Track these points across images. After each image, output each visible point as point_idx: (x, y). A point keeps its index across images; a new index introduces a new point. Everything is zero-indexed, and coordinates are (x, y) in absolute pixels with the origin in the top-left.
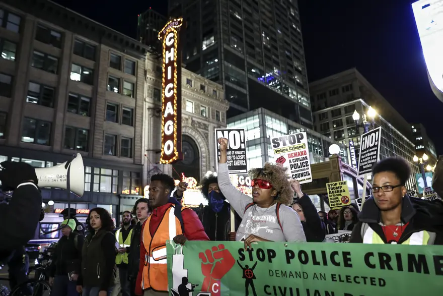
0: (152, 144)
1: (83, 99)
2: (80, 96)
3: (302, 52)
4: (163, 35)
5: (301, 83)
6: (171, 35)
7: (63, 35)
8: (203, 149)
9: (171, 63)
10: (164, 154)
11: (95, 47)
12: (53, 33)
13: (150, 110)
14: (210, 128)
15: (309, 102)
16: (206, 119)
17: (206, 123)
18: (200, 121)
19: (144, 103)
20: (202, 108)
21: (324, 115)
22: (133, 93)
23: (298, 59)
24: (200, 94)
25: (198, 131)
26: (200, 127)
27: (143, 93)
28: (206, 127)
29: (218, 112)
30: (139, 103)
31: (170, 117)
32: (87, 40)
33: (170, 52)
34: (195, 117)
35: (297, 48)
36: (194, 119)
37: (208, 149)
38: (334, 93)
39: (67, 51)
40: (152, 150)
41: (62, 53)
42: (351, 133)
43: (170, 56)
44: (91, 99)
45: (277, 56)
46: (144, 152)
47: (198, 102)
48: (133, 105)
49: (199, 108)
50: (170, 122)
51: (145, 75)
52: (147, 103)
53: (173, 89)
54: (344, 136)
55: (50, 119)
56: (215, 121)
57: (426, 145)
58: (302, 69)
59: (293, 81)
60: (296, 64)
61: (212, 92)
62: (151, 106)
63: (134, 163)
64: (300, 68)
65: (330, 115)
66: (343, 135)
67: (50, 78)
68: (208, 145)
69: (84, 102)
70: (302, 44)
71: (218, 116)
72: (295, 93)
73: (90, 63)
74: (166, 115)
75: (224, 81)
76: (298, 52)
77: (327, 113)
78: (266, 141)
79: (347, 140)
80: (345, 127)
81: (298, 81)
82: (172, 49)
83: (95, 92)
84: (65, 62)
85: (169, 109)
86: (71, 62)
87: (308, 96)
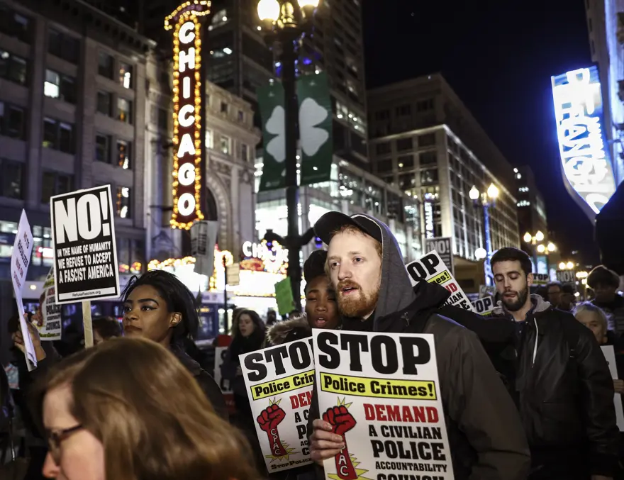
0: (157, 196)
1: (63, 125)
2: (58, 121)
3: (359, 41)
4: (172, 22)
5: (356, 93)
6: (190, 26)
7: (32, 21)
8: (223, 205)
9: (189, 72)
10: (178, 214)
11: (77, 42)
12: (19, 19)
13: (154, 144)
14: (234, 173)
15: (365, 125)
16: (228, 157)
17: (228, 163)
18: (221, 161)
19: (146, 132)
20: (222, 140)
21: (385, 147)
22: (131, 116)
23: (353, 52)
24: (221, 117)
25: (217, 176)
26: (219, 170)
27: (144, 116)
28: (227, 170)
29: (245, 146)
30: (139, 133)
31: (188, 158)
32: (65, 30)
33: (187, 53)
34: (215, 155)
35: (352, 33)
36: (213, 158)
37: (231, 205)
38: (404, 110)
39: (39, 48)
40: (158, 207)
41: (32, 51)
42: (426, 178)
43: (187, 60)
44: (73, 126)
45: (321, 47)
46: (148, 210)
47: (217, 131)
48: (130, 136)
49: (219, 140)
50: (188, 166)
51: (147, 87)
52: (151, 133)
53: (194, 114)
54: (415, 183)
55: (21, 158)
56: (241, 161)
57: (533, 201)
58: (358, 69)
59: (343, 90)
60: (349, 61)
61: (236, 114)
62: (156, 137)
63: (134, 227)
64: (354, 69)
65: (394, 147)
66: (413, 181)
67: (17, 93)
68: (230, 198)
69: (64, 130)
70: (360, 26)
71: (244, 154)
72: (345, 110)
73: (70, 69)
74: (181, 154)
75: (241, 88)
76: (353, 40)
77: (389, 142)
78: (308, 192)
79: (419, 190)
80: (418, 169)
81: (351, 89)
82: (191, 50)
83: (80, 114)
84: (38, 67)
85: (187, 145)
86: (46, 66)
87: (365, 115)
